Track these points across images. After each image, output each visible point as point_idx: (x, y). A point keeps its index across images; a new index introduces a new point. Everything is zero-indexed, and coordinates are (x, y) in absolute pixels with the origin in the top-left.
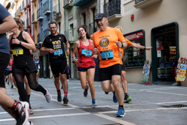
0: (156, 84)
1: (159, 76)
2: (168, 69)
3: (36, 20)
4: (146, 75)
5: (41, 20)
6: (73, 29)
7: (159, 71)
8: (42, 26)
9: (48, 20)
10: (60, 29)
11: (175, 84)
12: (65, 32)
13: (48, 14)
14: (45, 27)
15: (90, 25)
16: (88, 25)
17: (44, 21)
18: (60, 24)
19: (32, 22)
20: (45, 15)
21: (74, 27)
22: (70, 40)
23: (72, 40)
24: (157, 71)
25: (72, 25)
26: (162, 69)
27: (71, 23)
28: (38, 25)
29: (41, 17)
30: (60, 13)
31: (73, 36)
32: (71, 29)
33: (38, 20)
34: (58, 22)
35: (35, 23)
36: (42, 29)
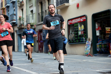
0: (96, 56)
1: (97, 49)
2: (105, 44)
3: (4, 7)
4: (88, 49)
5: (8, 7)
6: (33, 14)
7: (98, 46)
8: (8, 11)
9: (14, 7)
10: (23, 14)
11: (109, 56)
12: (27, 16)
13: (13, 3)
14: (11, 12)
15: (46, 11)
16: (44, 11)
17: (10, 7)
18: (22, 10)
19: (1, 8)
20: (11, 3)
21: (34, 13)
22: (31, 22)
23: (32, 22)
24: (96, 46)
25: (32, 11)
26: (100, 44)
27: (31, 9)
28: (5, 10)
29: (8, 5)
30: (23, 2)
31: (33, 19)
32: (31, 14)
33: (6, 7)
34: (22, 8)
35: (3, 9)
36: (9, 14)
